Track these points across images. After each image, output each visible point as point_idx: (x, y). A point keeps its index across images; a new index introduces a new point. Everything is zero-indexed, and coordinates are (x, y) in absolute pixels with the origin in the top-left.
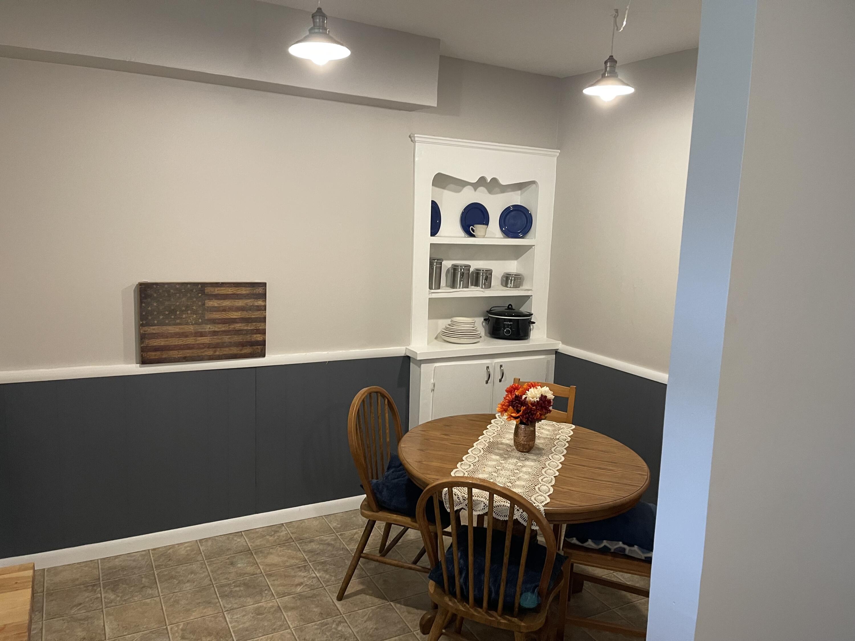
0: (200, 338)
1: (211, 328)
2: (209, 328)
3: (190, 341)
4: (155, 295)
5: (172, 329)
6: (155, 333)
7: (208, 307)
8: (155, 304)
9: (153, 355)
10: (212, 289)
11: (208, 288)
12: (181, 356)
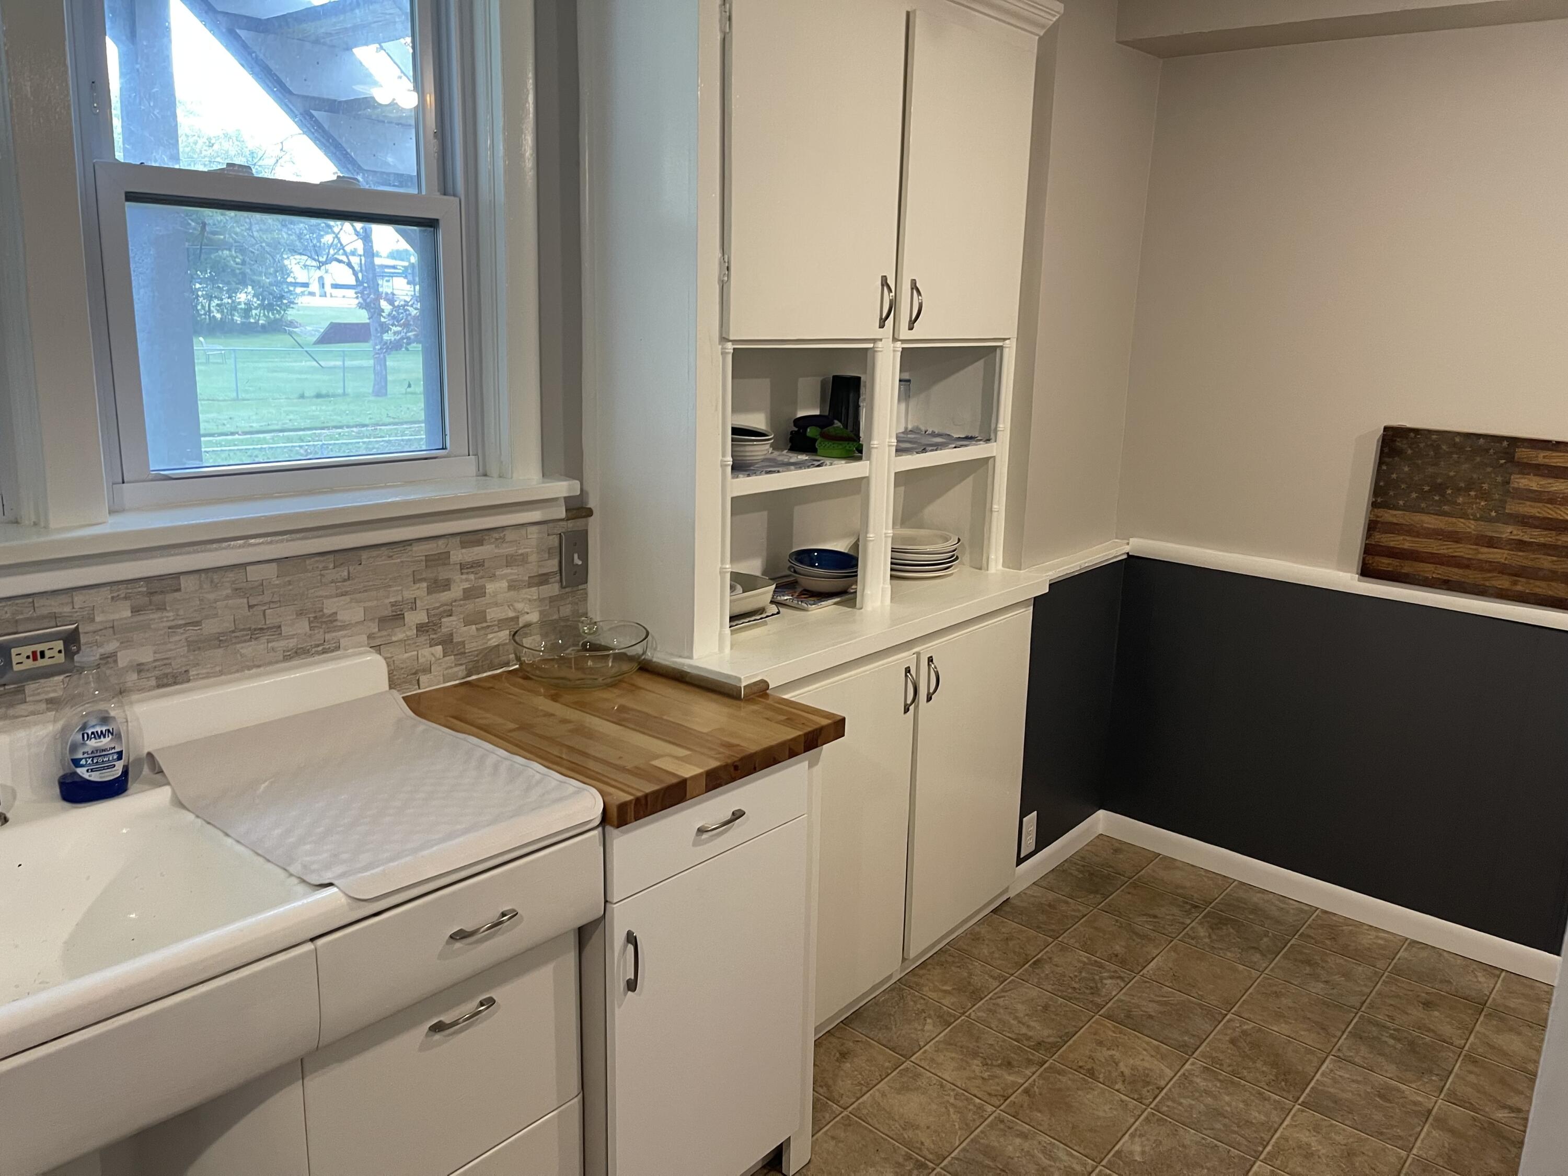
0: (1485, 550)
1: (1515, 532)
2: (1508, 531)
3: (1463, 551)
4: (1410, 452)
5: (1430, 521)
6: (1397, 524)
7: (1514, 488)
8: (1406, 469)
9: (1385, 563)
10: (1533, 453)
11: (1523, 450)
12: (1439, 576)
